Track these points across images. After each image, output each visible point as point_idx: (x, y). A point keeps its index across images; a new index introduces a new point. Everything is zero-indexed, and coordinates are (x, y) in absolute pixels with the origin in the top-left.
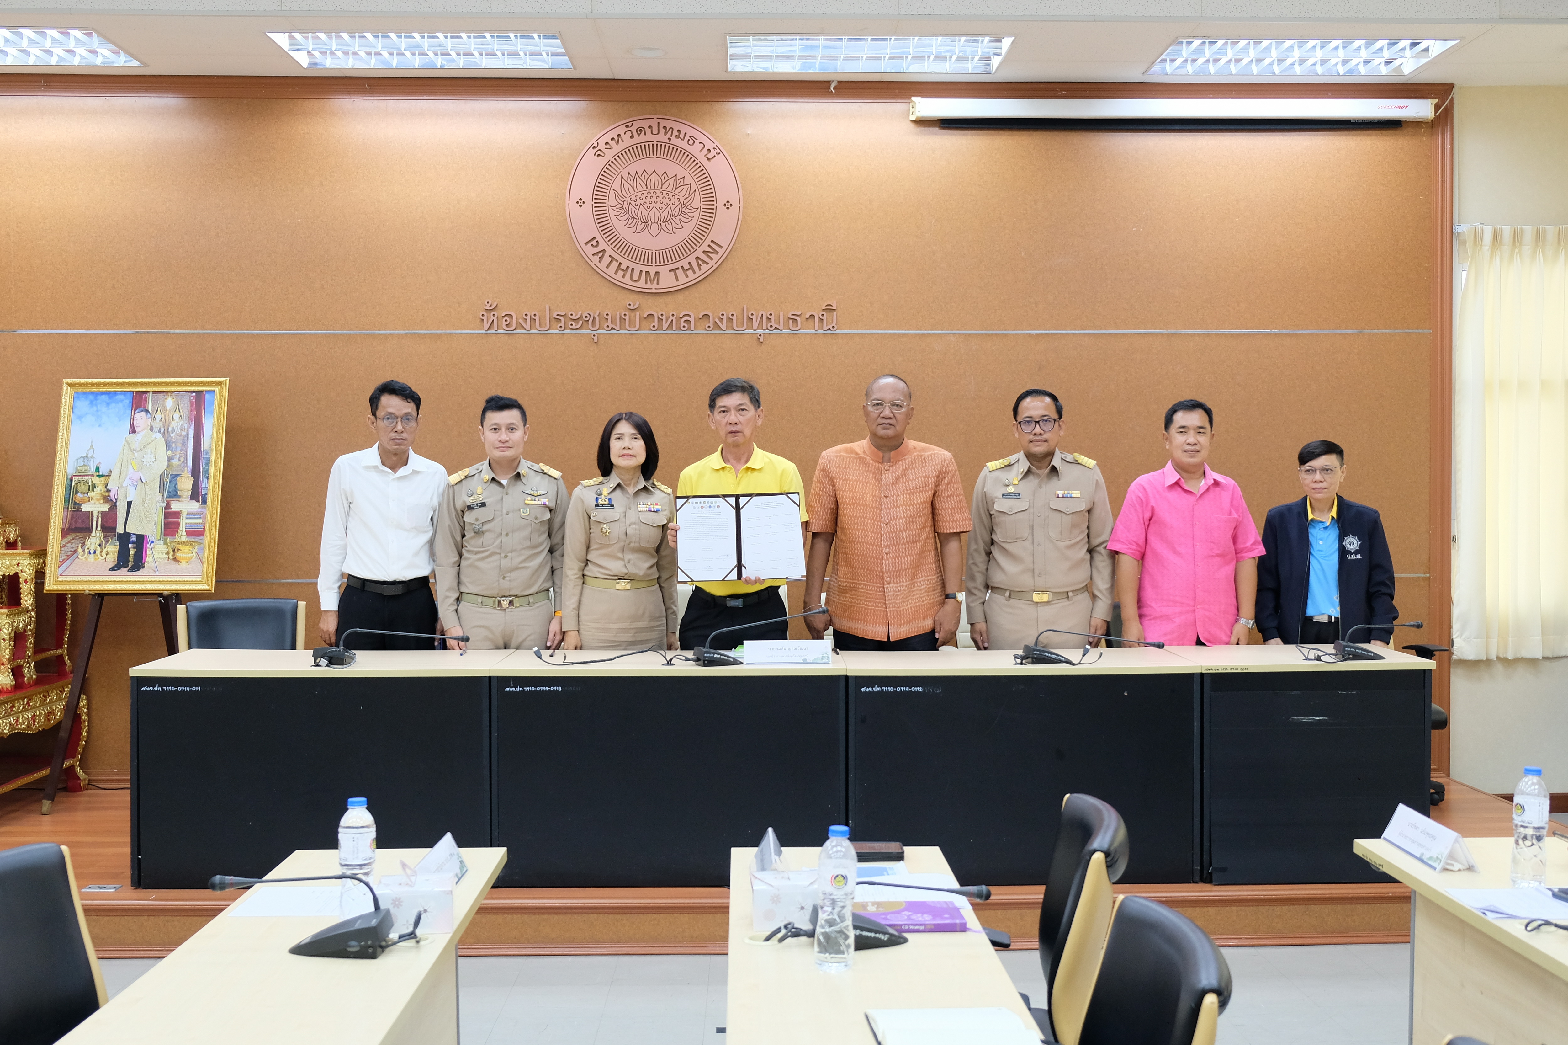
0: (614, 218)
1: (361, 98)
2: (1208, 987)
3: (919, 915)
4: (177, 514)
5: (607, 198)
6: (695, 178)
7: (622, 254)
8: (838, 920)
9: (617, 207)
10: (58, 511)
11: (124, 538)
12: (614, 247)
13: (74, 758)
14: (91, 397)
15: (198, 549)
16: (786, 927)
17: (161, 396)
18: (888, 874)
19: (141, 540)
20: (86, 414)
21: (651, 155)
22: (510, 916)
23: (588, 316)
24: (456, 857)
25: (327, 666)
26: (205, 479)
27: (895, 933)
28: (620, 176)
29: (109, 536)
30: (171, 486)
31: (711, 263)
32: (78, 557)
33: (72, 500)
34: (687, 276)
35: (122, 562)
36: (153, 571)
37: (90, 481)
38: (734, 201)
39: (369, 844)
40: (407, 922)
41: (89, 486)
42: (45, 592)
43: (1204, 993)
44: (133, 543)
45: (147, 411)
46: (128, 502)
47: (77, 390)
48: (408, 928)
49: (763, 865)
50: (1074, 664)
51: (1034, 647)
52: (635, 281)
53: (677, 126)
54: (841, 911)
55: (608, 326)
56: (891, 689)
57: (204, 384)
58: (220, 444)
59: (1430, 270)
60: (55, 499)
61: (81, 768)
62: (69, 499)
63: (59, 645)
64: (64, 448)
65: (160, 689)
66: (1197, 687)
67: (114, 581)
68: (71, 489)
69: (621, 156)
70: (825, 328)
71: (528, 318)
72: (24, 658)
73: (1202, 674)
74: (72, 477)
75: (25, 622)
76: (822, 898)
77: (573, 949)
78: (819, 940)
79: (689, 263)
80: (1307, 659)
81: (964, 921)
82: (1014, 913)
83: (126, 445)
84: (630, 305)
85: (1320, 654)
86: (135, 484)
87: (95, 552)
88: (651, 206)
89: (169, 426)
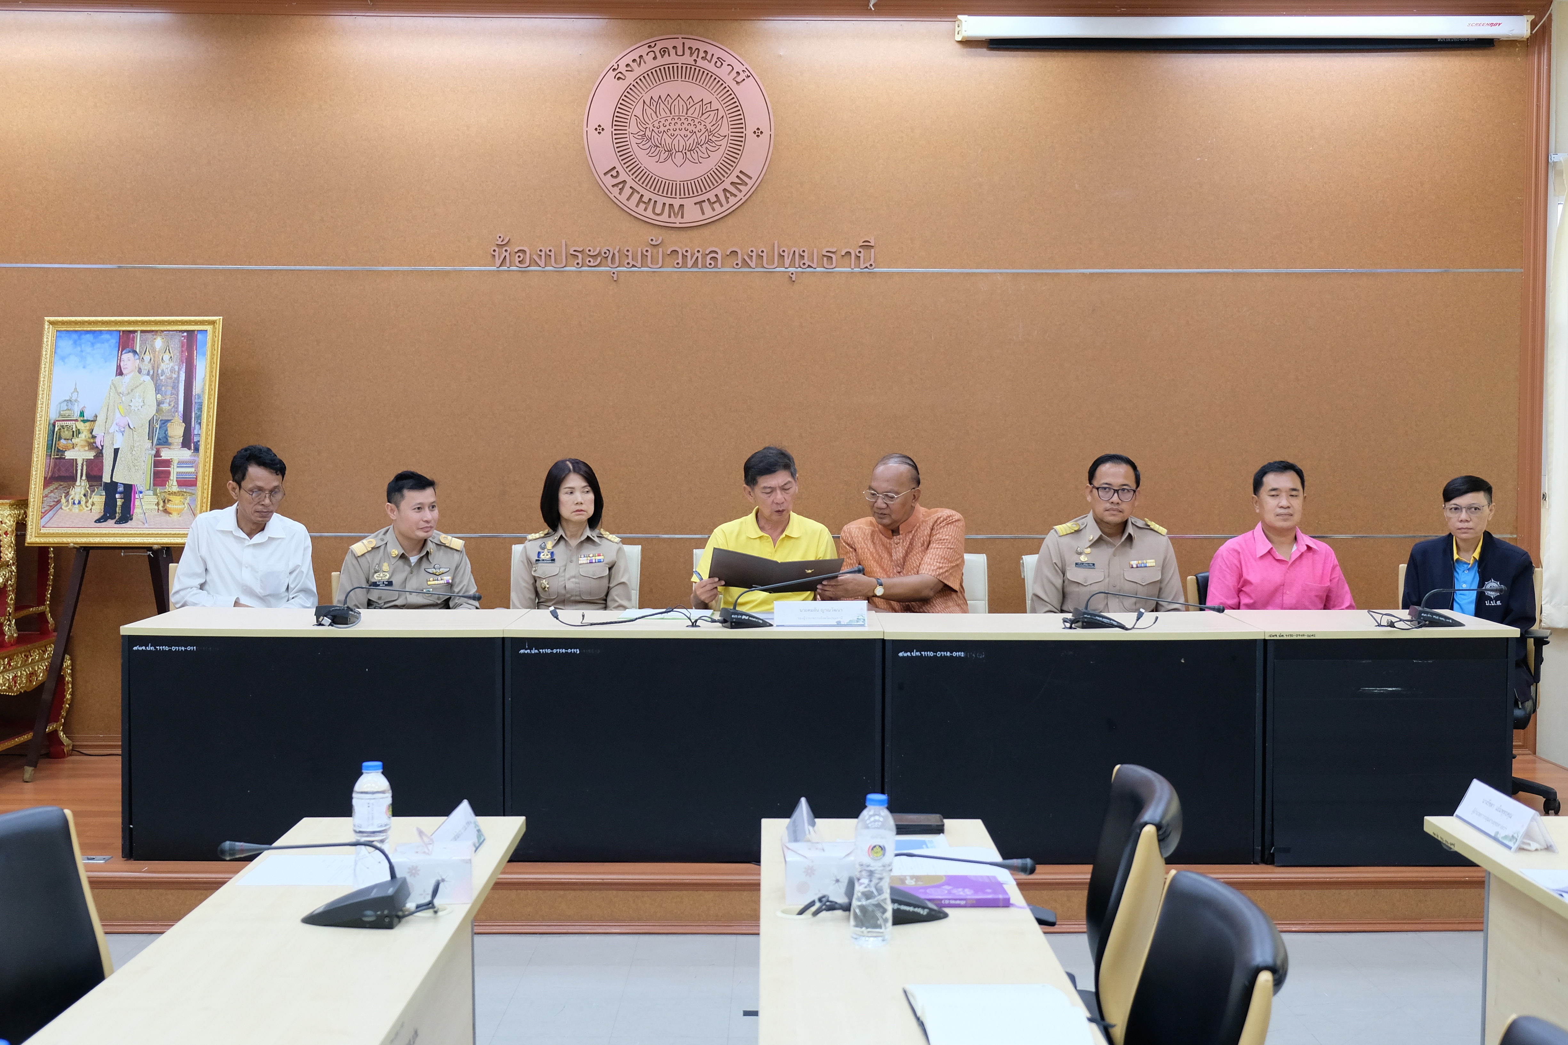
0: (635, 146)
1: (363, 14)
2: (1262, 964)
3: (960, 890)
4: (168, 463)
5: (628, 125)
6: (722, 103)
7: (644, 185)
8: (876, 893)
9: (638, 134)
10: (40, 458)
11: (111, 488)
12: (636, 178)
13: (57, 722)
14: (75, 336)
15: (190, 500)
16: (820, 900)
17: (149, 335)
18: (927, 847)
19: (129, 490)
20: (70, 354)
21: (676, 78)
22: (523, 891)
23: (607, 252)
24: (473, 825)
25: (330, 625)
26: (197, 426)
27: (935, 907)
28: (642, 101)
29: (94, 486)
30: (160, 432)
31: (740, 195)
32: (61, 508)
33: (55, 447)
34: (714, 210)
35: (108, 513)
36: (141, 523)
37: (74, 427)
38: (765, 128)
39: (385, 810)
40: (424, 891)
41: (73, 432)
42: (26, 545)
43: (1258, 970)
44: (120, 493)
45: (135, 352)
46: (115, 449)
47: (59, 329)
48: (425, 898)
49: (795, 836)
50: (1127, 629)
51: (1084, 610)
52: (658, 215)
53: (703, 47)
54: (877, 884)
55: (628, 263)
56: (931, 654)
57: (196, 323)
58: (213, 388)
59: (1523, 203)
60: (36, 446)
61: (64, 733)
62: (52, 445)
63: (41, 602)
64: (45, 391)
65: (153, 648)
66: (1259, 654)
67: (100, 534)
68: (54, 435)
69: (643, 79)
70: (862, 266)
71: (543, 254)
72: (4, 615)
73: (1265, 641)
74: (55, 423)
75: (5, 577)
76: (859, 870)
77: (590, 927)
78: (855, 914)
79: (716, 195)
80: (1379, 625)
81: (1006, 897)
82: (1060, 893)
83: (113, 388)
84: (652, 240)
85: (1394, 620)
86: (123, 430)
87: (79, 503)
88: (676, 134)
89: (158, 368)
